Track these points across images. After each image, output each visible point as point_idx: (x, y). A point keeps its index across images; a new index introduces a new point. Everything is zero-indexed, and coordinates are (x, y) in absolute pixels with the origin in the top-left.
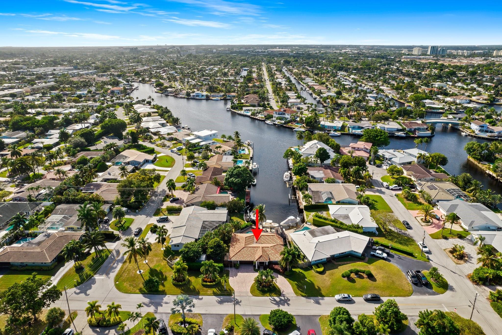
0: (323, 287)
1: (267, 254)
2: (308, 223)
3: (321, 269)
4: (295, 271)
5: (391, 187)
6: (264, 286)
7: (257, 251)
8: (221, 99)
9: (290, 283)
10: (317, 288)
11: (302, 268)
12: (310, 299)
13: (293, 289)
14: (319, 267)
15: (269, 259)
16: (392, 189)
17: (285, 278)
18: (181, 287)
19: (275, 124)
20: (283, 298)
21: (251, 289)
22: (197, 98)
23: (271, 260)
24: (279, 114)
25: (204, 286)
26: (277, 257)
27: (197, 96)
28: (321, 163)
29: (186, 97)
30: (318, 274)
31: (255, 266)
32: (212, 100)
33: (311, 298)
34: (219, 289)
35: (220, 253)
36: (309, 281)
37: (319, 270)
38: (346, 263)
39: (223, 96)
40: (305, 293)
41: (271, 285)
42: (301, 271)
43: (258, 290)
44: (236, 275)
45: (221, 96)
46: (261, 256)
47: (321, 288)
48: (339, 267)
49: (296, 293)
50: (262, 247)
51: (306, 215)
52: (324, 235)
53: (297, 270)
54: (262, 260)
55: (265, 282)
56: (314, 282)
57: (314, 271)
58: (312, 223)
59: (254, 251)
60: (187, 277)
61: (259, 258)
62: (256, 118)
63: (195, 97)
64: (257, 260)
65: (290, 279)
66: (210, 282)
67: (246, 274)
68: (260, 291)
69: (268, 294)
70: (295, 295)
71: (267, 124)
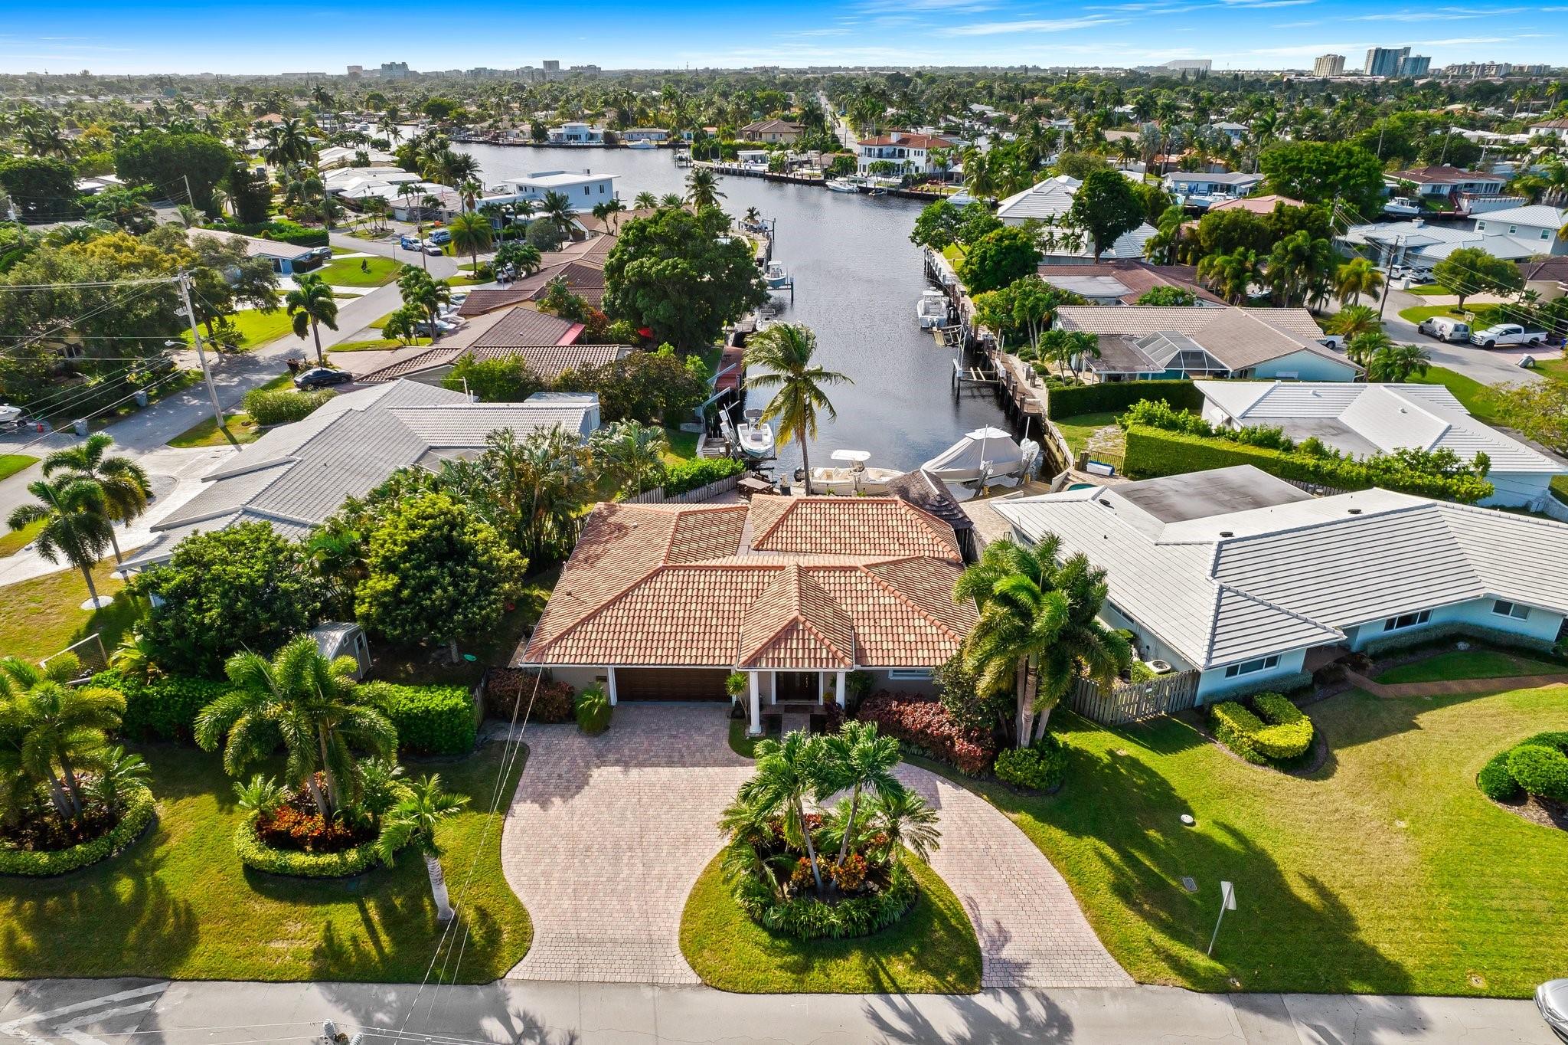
0: (1363, 894)
1: (840, 614)
2: (1090, 467)
3: (1294, 734)
4: (1078, 752)
5: (1481, 335)
6: (812, 889)
7: (758, 594)
8: (660, 147)
9: (1054, 856)
10: (1306, 895)
11: (1125, 729)
12: (1283, 1015)
13: (1086, 908)
14: (1268, 720)
15: (860, 655)
16: (1490, 346)
17: (1000, 806)
18: (40, 897)
19: (864, 191)
20: (1003, 1009)
21: (688, 916)
22: (572, 143)
23: (874, 661)
24: (880, 156)
25: (258, 877)
26: (923, 640)
27: (570, 137)
28: (1098, 251)
29: (532, 141)
30: (1272, 774)
31: (740, 714)
32: (626, 147)
33: (1290, 1001)
34: (387, 911)
35: (455, 604)
36: (1221, 837)
37: (1276, 736)
38: (1455, 686)
39: (668, 135)
40: (1215, 956)
41: (878, 874)
42: (1127, 748)
43: (759, 923)
44: (573, 784)
45: (660, 137)
46: (791, 628)
47: (1347, 898)
48: (1423, 719)
49: (1123, 952)
50: (803, 572)
51: (1068, 439)
52: (1234, 509)
53: (1097, 743)
54: (794, 660)
55: (819, 845)
56: (1262, 842)
57: (1235, 748)
58: (1119, 465)
59: (733, 600)
60: (145, 795)
61: (775, 642)
62: (791, 176)
63: (565, 140)
64: (753, 662)
65: (1044, 816)
66: (322, 844)
67: (665, 773)
68: (775, 933)
69: (851, 967)
70: (1120, 978)
71: (835, 190)
